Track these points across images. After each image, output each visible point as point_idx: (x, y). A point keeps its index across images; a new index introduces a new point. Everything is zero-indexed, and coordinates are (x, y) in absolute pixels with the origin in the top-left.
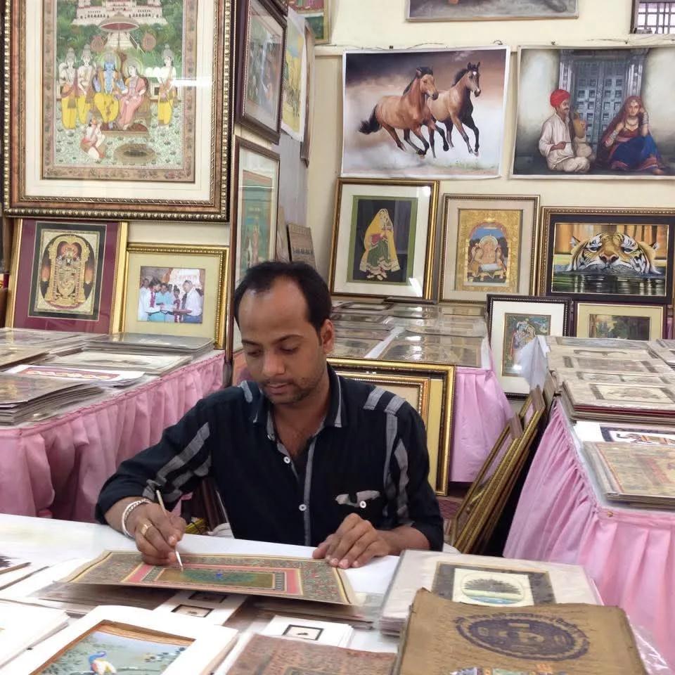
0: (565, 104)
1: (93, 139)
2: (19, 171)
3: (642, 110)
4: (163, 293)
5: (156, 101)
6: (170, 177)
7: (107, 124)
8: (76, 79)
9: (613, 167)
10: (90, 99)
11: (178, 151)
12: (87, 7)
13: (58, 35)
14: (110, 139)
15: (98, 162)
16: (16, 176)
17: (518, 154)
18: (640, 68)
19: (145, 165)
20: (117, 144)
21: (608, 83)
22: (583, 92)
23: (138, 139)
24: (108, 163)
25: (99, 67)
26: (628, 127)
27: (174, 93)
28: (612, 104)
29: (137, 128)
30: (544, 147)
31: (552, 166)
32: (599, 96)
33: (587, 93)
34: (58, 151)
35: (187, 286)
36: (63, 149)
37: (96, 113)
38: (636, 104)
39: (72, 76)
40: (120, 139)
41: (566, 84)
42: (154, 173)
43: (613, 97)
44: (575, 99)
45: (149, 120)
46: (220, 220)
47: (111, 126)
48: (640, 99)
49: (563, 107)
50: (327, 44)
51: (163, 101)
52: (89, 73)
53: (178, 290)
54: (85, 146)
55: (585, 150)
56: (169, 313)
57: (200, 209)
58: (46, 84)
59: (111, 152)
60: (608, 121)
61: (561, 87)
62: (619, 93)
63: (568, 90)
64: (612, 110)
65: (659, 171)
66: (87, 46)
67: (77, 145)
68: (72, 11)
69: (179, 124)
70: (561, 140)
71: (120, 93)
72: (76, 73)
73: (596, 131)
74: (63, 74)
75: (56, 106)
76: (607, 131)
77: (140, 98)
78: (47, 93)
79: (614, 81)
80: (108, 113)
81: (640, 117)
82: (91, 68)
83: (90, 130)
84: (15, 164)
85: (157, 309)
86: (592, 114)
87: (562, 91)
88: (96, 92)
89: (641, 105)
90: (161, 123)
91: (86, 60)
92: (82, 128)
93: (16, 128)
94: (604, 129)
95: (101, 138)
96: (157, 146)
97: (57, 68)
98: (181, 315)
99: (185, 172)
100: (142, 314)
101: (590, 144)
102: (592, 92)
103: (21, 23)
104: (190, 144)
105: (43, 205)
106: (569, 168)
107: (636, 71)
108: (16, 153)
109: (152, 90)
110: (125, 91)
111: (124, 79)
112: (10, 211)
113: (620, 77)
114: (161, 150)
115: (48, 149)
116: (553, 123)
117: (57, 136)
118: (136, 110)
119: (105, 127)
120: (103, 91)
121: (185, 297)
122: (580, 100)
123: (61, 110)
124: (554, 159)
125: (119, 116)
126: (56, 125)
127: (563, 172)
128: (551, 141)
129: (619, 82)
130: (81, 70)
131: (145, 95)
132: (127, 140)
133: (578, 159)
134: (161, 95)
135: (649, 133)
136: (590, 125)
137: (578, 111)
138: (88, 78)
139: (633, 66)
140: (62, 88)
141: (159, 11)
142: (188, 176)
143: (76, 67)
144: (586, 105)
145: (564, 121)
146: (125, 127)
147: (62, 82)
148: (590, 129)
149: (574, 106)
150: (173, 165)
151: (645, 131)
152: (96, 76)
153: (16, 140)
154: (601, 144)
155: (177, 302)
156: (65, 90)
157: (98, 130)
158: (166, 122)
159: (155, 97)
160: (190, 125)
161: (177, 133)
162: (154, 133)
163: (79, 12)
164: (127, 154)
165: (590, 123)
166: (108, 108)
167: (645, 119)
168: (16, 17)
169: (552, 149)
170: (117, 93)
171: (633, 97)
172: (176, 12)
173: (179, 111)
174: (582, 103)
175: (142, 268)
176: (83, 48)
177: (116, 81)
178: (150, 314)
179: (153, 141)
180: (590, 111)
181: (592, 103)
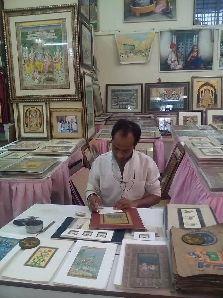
0: (175, 48)
1: (36, 76)
2: (13, 88)
3: (198, 49)
4: (65, 124)
5: (55, 63)
6: (62, 87)
7: (40, 71)
8: (29, 57)
9: (190, 67)
10: (34, 63)
11: (64, 79)
12: (30, 34)
13: (22, 44)
14: (41, 76)
15: (38, 84)
16: (13, 90)
17: (161, 65)
18: (197, 36)
19: (53, 84)
20: (44, 77)
21: (188, 41)
22: (180, 44)
23: (51, 76)
24: (41, 84)
25: (36, 53)
26: (194, 55)
27: (61, 60)
28: (189, 48)
29: (50, 72)
30: (169, 62)
31: (172, 68)
32: (185, 45)
33: (181, 45)
34: (25, 81)
35: (72, 121)
36: (27, 80)
37: (36, 68)
38: (196, 48)
39: (28, 57)
40: (45, 76)
41: (175, 42)
42: (56, 86)
43: (189, 45)
44: (178, 46)
45: (53, 69)
46: (79, 100)
47: (41, 72)
48: (197, 46)
49: (174, 49)
50: (98, 31)
51: (57, 63)
52: (33, 55)
53: (69, 123)
54: (34, 78)
55: (182, 63)
56: (67, 130)
57: (72, 97)
58: (20, 60)
59: (42, 80)
60: (188, 53)
61: (173, 43)
62: (191, 44)
63: (176, 44)
64: (189, 50)
65: (204, 68)
66: (32, 47)
67: (31, 79)
68: (26, 36)
69: (63, 70)
70: (174, 60)
71: (43, 61)
72: (29, 55)
73: (185, 57)
74: (24, 56)
75: (23, 66)
76: (188, 56)
77: (50, 62)
78: (20, 63)
79: (189, 41)
80: (40, 68)
81: (197, 52)
82: (33, 53)
83: (35, 74)
84: (12, 87)
85: (64, 129)
86: (183, 51)
87: (173, 44)
88: (36, 61)
89: (198, 48)
90: (58, 70)
91: (32, 51)
92: (32, 73)
93: (11, 75)
94: (187, 56)
95: (39, 76)
96: (57, 77)
97: (23, 55)
98: (71, 130)
99: (67, 85)
100: (59, 130)
101: (183, 61)
102: (182, 44)
103: (10, 40)
104: (67, 76)
105: (22, 98)
106: (177, 68)
107: (196, 37)
108: (12, 83)
109: (54, 59)
110: (45, 60)
111: (45, 56)
112: (12, 101)
113: (191, 39)
114: (58, 79)
115: (22, 80)
116: (171, 54)
117: (24, 76)
118: (49, 66)
119: (39, 72)
120: (38, 60)
121: (72, 125)
122: (179, 47)
123: (25, 67)
124: (172, 66)
125: (44, 68)
126: (24, 72)
127: (175, 70)
128: (171, 60)
129: (191, 41)
130: (30, 54)
131: (51, 61)
132: (47, 76)
133: (180, 65)
134: (57, 61)
135: (200, 57)
136: (183, 55)
137: (179, 50)
138: (33, 57)
139: (195, 36)
140: (25, 61)
141: (54, 34)
142: (67, 87)
143: (29, 53)
144: (181, 48)
145: (175, 54)
146: (46, 72)
147: (24, 58)
148: (183, 56)
149: (178, 48)
150: (62, 83)
151: (199, 56)
152: (35, 56)
153: (12, 78)
154: (186, 60)
155: (69, 126)
156: (25, 62)
157: (37, 73)
158: (59, 69)
159: (55, 62)
160: (67, 70)
161: (63, 73)
162: (55, 73)
163: (28, 36)
164: (48, 80)
165: (182, 54)
166: (40, 66)
167: (199, 52)
168: (8, 39)
169: (171, 63)
170: (42, 61)
171: (195, 45)
172: (59, 34)
173: (63, 66)
174: (180, 47)
175: (57, 116)
176: (30, 47)
177: (42, 57)
178: (61, 130)
179: (55, 76)
180: (183, 50)
181: (183, 48)
